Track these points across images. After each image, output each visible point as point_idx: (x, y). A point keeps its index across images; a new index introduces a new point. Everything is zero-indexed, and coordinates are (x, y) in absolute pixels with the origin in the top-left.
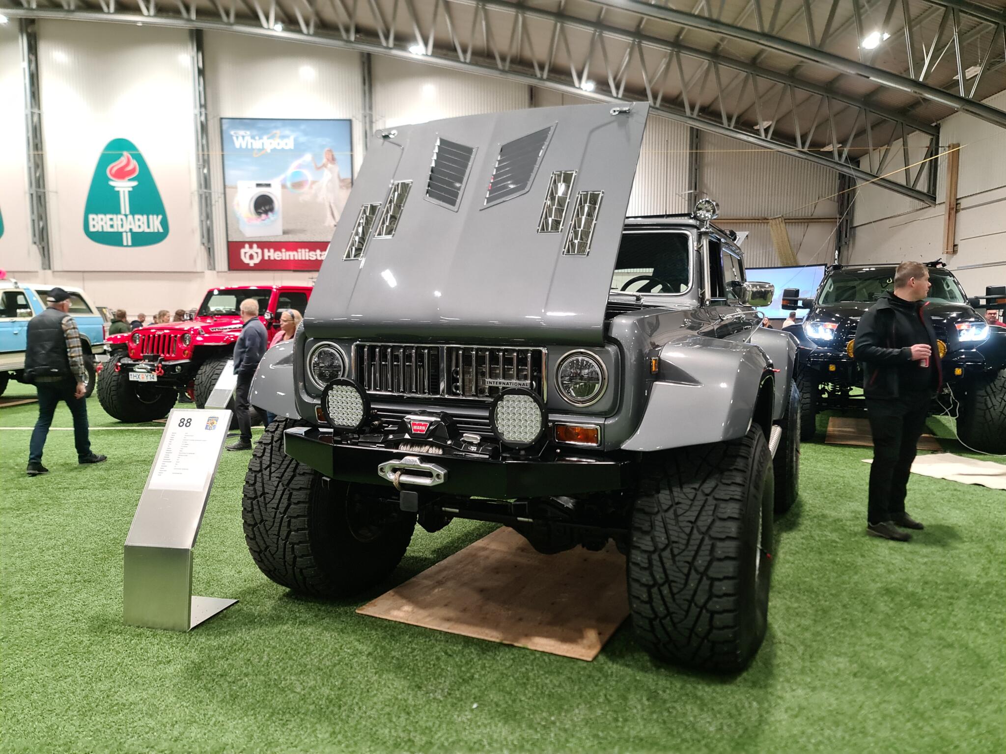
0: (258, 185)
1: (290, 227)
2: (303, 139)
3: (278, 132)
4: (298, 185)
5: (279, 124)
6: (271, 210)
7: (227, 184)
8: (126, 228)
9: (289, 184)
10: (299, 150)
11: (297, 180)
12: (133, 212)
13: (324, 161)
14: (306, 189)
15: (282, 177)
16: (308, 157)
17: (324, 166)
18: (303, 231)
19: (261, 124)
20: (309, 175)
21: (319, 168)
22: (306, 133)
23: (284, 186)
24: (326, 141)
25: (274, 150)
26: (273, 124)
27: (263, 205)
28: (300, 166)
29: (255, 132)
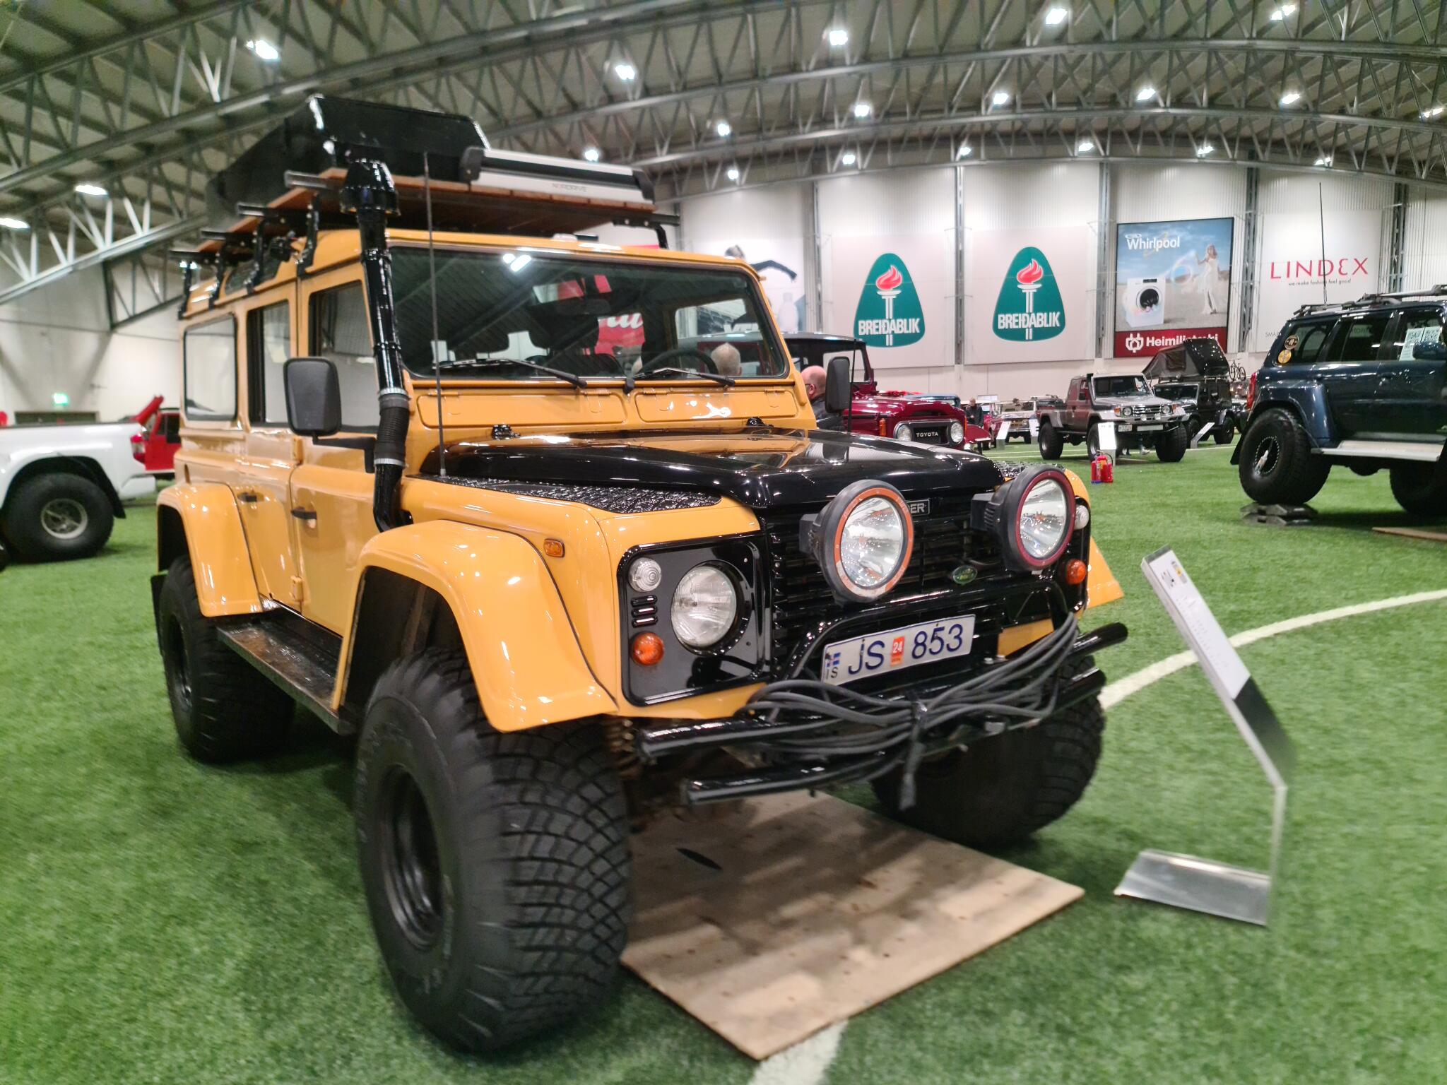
0: (1146, 281)
1: (1171, 316)
2: (1189, 237)
3: (1167, 233)
4: (1181, 279)
5: (1168, 225)
6: (1156, 302)
7: (1119, 280)
8: (1029, 324)
9: (1173, 279)
10: (1184, 248)
11: (1180, 274)
12: (1036, 311)
13: (1207, 255)
14: (1187, 282)
15: (1168, 272)
16: (1192, 254)
17: (1207, 260)
18: (1183, 319)
19: (1152, 227)
20: (1191, 270)
21: (1200, 263)
22: (1192, 232)
23: (1168, 281)
24: (1209, 239)
25: (1163, 249)
26: (1163, 226)
27: (1149, 298)
28: (1184, 262)
29: (1146, 235)
